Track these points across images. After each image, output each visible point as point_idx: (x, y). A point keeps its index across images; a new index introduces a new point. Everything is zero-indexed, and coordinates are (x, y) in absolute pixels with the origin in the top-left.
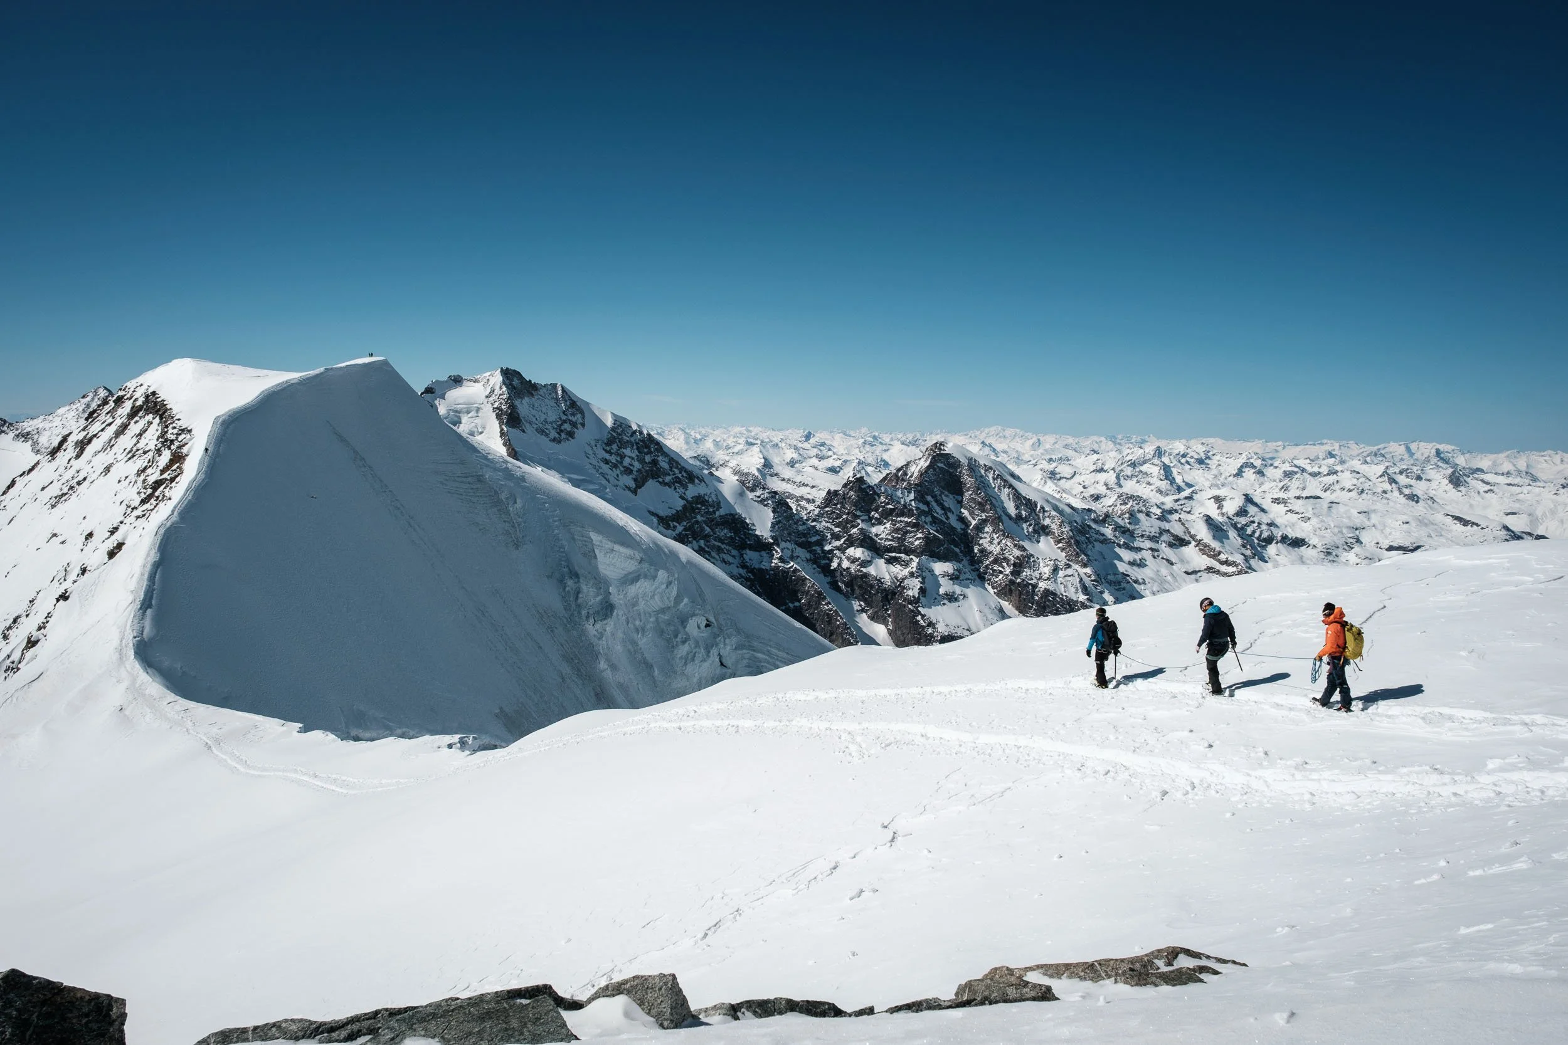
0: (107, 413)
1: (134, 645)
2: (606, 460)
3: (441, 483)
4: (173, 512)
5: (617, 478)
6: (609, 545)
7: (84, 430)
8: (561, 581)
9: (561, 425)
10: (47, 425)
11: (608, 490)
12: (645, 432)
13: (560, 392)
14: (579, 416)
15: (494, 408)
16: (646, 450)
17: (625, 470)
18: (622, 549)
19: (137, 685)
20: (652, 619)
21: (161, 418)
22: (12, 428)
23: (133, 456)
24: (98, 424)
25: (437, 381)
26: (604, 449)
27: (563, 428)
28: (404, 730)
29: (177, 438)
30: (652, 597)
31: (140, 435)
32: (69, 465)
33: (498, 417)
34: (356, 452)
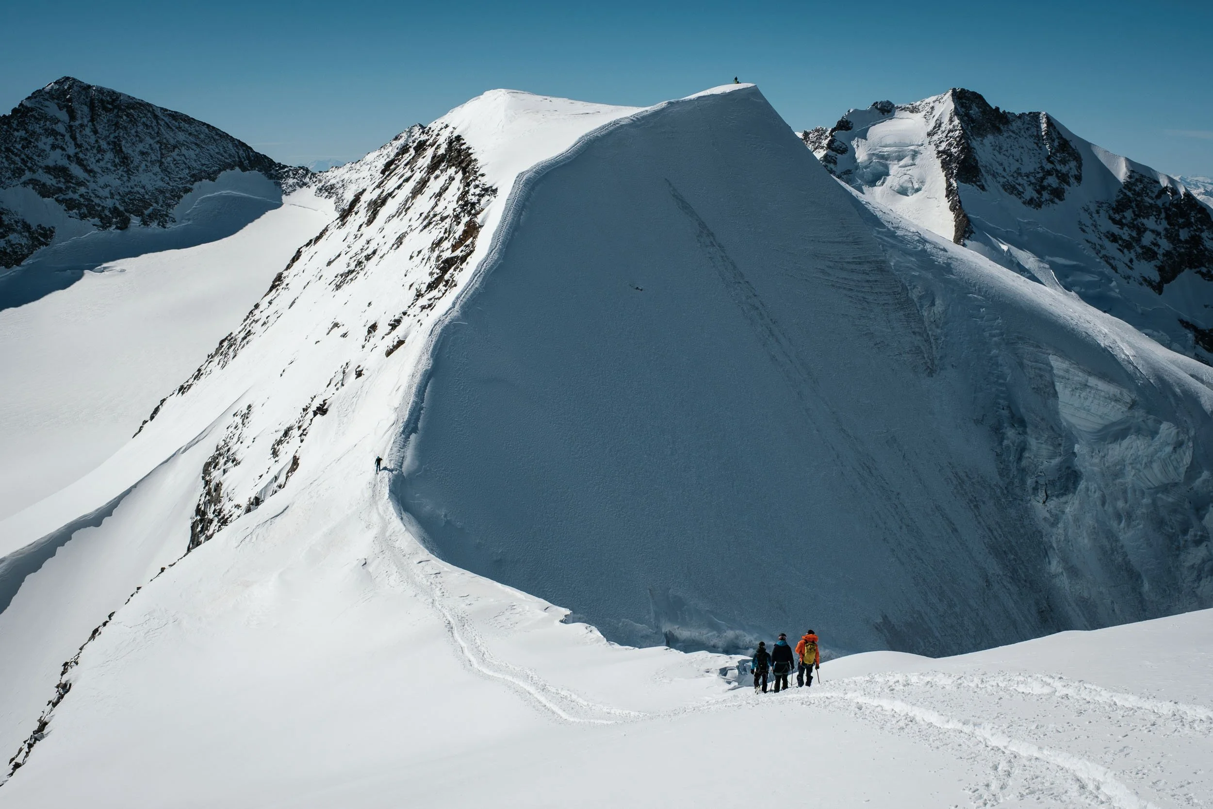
0: (406, 165)
1: (389, 480)
2: (1113, 235)
3: (823, 271)
4: (454, 304)
5: (1130, 264)
6: (1080, 376)
7: (378, 186)
8: (997, 431)
9: (1043, 179)
10: (354, 176)
11: (1114, 284)
12: (1182, 191)
13: (1044, 126)
14: (1073, 164)
15: (939, 152)
16: (1181, 221)
17: (1144, 253)
18: (1102, 385)
19: (388, 534)
20: (1146, 501)
21: (464, 173)
22: (315, 179)
23: (430, 223)
24: (395, 178)
25: (856, 111)
26: (1110, 218)
27: (1045, 183)
28: (737, 632)
29: (479, 201)
30: (1149, 464)
31: (440, 195)
32: (359, 233)
33: (945, 165)
34: (702, 225)
